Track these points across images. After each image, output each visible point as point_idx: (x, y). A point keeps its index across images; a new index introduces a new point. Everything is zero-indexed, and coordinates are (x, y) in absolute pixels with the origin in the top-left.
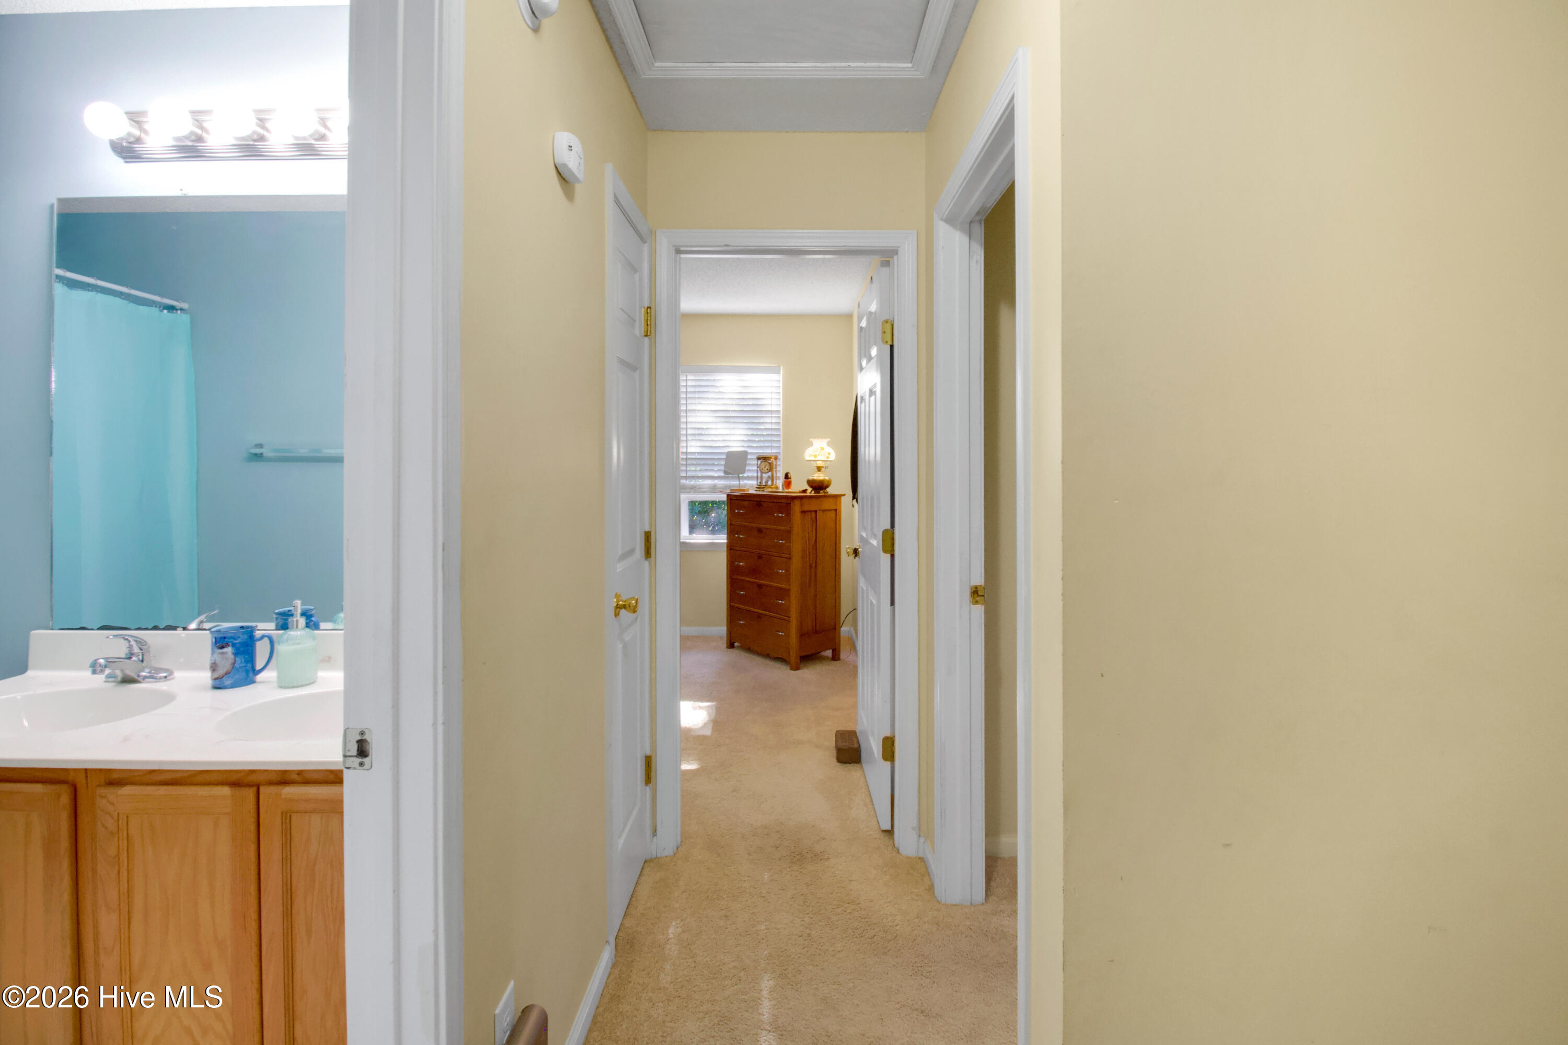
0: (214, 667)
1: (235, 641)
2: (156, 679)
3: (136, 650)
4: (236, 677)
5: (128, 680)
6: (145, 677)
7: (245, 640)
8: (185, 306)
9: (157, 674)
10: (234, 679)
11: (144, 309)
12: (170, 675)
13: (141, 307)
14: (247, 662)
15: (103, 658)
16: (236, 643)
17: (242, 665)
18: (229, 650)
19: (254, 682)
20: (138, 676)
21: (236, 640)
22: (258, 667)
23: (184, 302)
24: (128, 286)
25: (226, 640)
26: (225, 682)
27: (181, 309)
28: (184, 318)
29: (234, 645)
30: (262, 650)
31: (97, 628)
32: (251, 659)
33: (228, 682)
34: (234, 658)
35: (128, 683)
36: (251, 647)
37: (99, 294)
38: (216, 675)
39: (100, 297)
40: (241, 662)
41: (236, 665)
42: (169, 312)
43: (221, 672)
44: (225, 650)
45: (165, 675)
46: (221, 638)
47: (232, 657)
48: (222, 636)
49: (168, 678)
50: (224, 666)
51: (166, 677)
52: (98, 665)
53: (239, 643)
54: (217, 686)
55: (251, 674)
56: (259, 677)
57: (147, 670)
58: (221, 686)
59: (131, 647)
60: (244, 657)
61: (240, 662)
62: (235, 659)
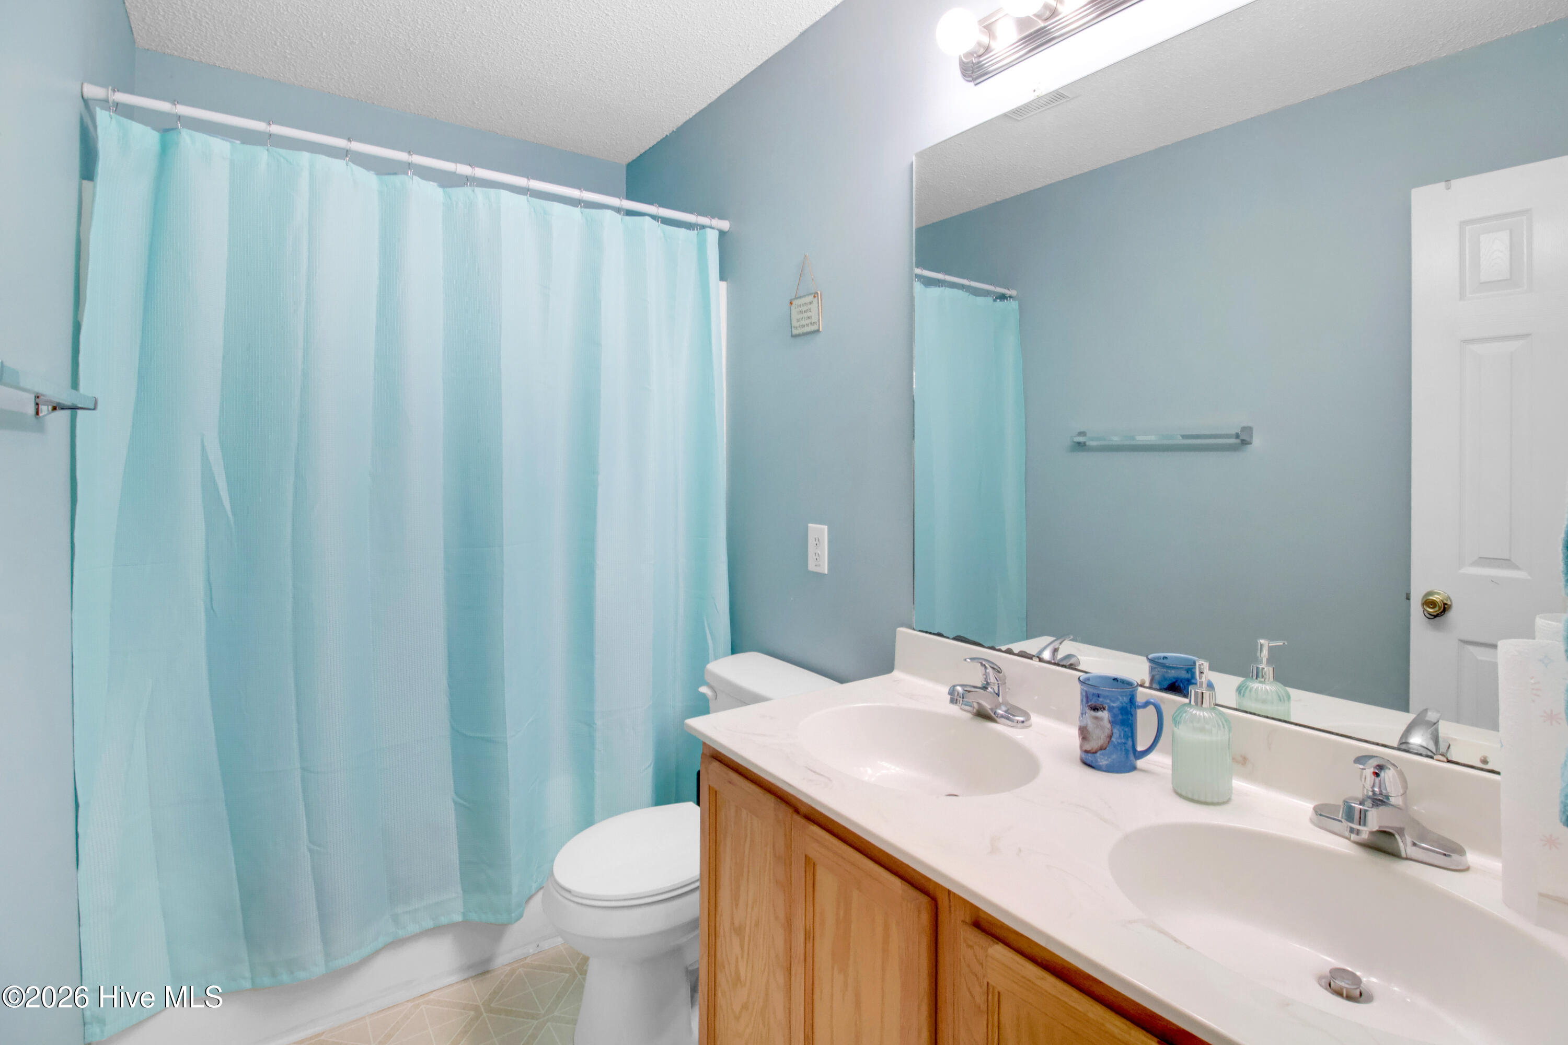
0: (1084, 733)
1: (1112, 704)
2: (1013, 722)
3: (992, 679)
4: (1114, 756)
5: (983, 715)
6: (1002, 716)
7: (1124, 704)
8: (1013, 293)
9: (1014, 716)
10: (1110, 760)
11: (981, 300)
12: (1026, 721)
13: (978, 298)
14: (1126, 737)
15: (961, 685)
16: (1113, 707)
17: (1119, 741)
18: (1104, 715)
19: (1134, 768)
20: (995, 713)
21: (1113, 702)
22: (1140, 748)
23: (1013, 289)
24: (967, 278)
25: (1101, 699)
26: (1099, 760)
27: (1011, 297)
28: (1014, 304)
29: (1111, 710)
30: (1145, 722)
31: (952, 637)
32: (1131, 734)
33: (1103, 762)
34: (1110, 728)
35: (983, 718)
36: (1132, 715)
37: (947, 288)
38: (1088, 747)
39: (948, 291)
40: (1120, 736)
41: (1113, 739)
42: (1001, 301)
43: (1093, 745)
44: (1099, 714)
45: (1021, 719)
46: (1093, 694)
47: (1109, 726)
48: (1096, 692)
49: (1025, 724)
50: (1098, 738)
51: (1023, 722)
52: (956, 693)
53: (1117, 707)
54: (1088, 762)
55: (1132, 757)
56: (1140, 763)
57: (1004, 708)
58: (1093, 765)
59: (986, 674)
60: (1123, 730)
61: (1118, 735)
62: (1112, 731)
